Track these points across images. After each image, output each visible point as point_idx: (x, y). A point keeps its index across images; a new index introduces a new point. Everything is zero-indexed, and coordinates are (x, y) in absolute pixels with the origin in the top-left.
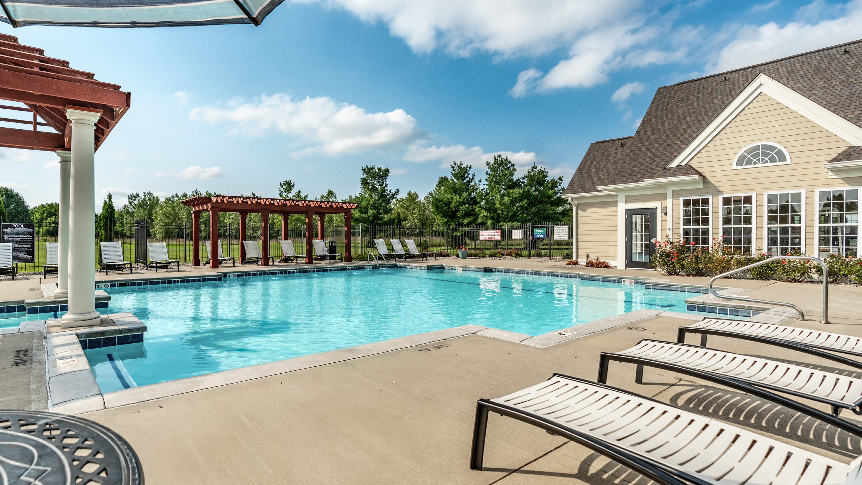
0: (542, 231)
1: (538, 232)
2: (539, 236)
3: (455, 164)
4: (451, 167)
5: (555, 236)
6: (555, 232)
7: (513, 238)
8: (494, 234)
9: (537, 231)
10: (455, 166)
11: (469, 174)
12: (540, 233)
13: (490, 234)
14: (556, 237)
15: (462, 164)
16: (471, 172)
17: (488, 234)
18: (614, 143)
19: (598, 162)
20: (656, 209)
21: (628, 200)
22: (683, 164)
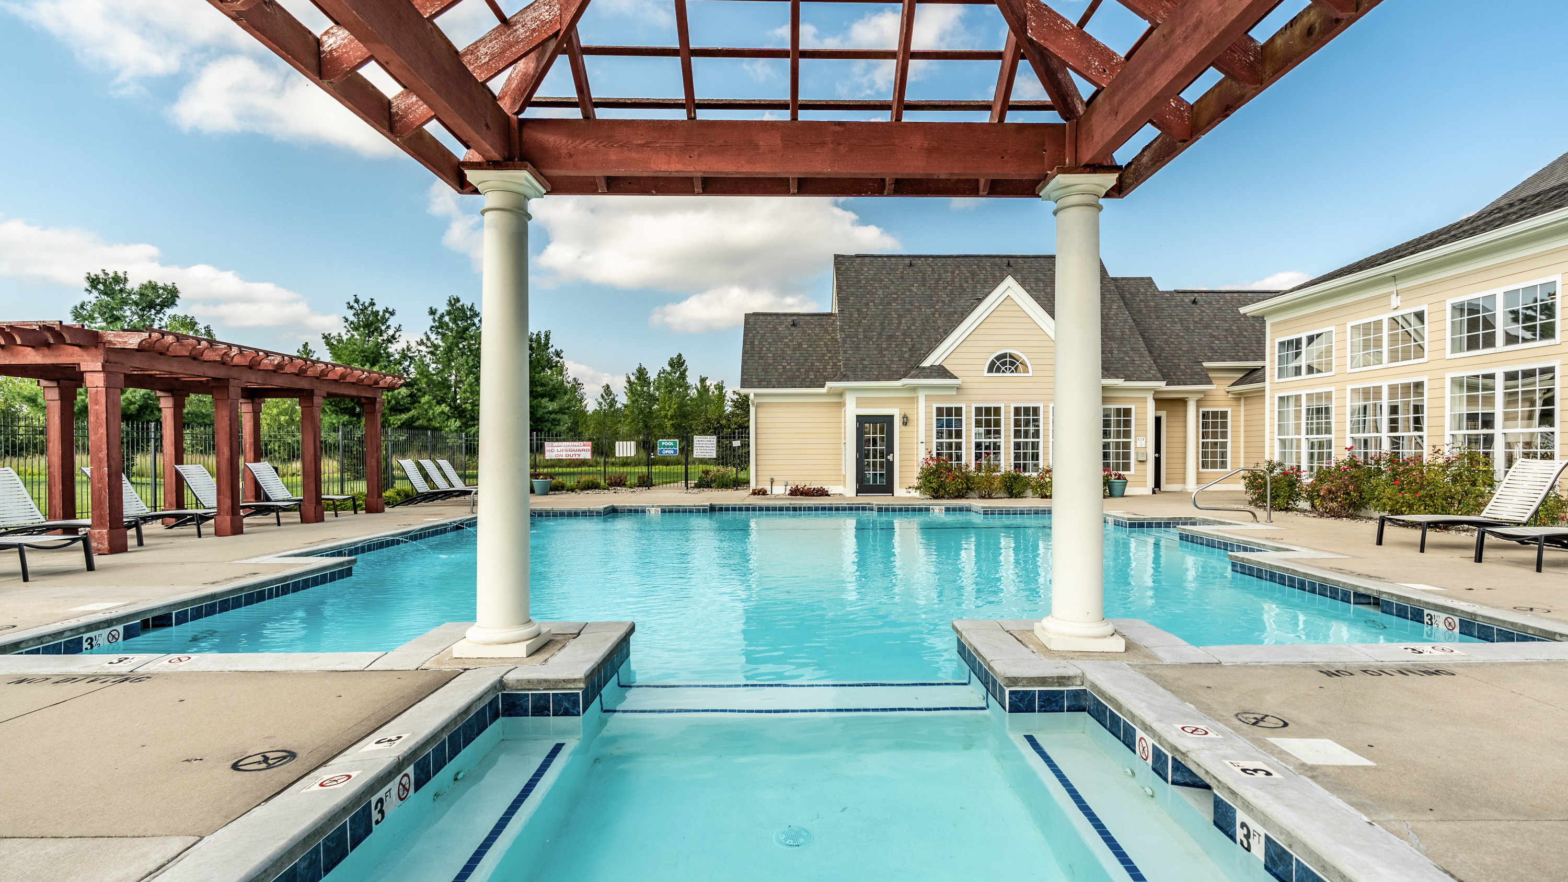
0: (672, 444)
1: (664, 446)
2: (667, 452)
3: (357, 301)
4: (346, 306)
5: (695, 452)
6: (695, 445)
7: (617, 455)
8: (578, 448)
9: (663, 443)
10: (356, 305)
11: (388, 327)
12: (668, 446)
13: (569, 448)
14: (697, 453)
15: (374, 304)
16: (393, 322)
17: (565, 448)
18: (779, 319)
19: (770, 343)
20: (893, 416)
21: (860, 402)
22: (937, 363)
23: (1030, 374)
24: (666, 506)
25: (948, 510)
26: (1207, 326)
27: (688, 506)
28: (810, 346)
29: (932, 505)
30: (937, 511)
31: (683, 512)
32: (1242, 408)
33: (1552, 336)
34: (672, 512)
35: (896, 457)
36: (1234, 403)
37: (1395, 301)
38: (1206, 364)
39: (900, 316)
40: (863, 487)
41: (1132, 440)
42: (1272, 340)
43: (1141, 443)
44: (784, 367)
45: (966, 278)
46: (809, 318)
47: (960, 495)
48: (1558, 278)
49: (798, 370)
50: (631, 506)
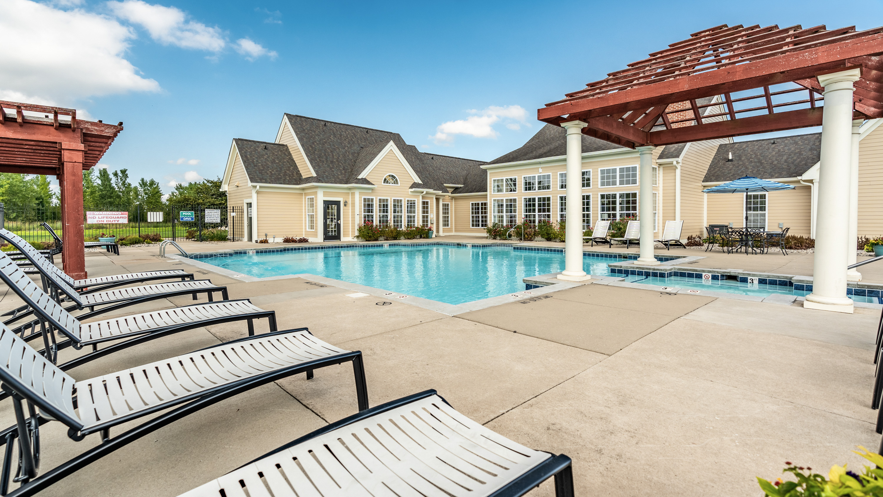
0: (190, 214)
1: (184, 215)
2: (186, 219)
5: (206, 219)
6: (206, 215)
7: (149, 221)
12: (187, 216)
18: (256, 144)
19: (256, 158)
20: (340, 202)
21: (325, 194)
22: (364, 177)
23: (399, 185)
24: (259, 249)
25: (390, 245)
26: (440, 169)
27: (272, 249)
28: (280, 161)
29: (384, 243)
30: (386, 246)
31: (268, 252)
32: (453, 203)
33: (590, 186)
34: (262, 252)
35: (342, 222)
36: (451, 201)
37: (540, 170)
38: (445, 185)
39: (331, 151)
40: (327, 237)
41: (429, 215)
42: (490, 179)
43: (432, 216)
44: (271, 172)
45: (352, 136)
46: (272, 145)
47: (395, 238)
48: (591, 170)
49: (279, 174)
50: (237, 250)
